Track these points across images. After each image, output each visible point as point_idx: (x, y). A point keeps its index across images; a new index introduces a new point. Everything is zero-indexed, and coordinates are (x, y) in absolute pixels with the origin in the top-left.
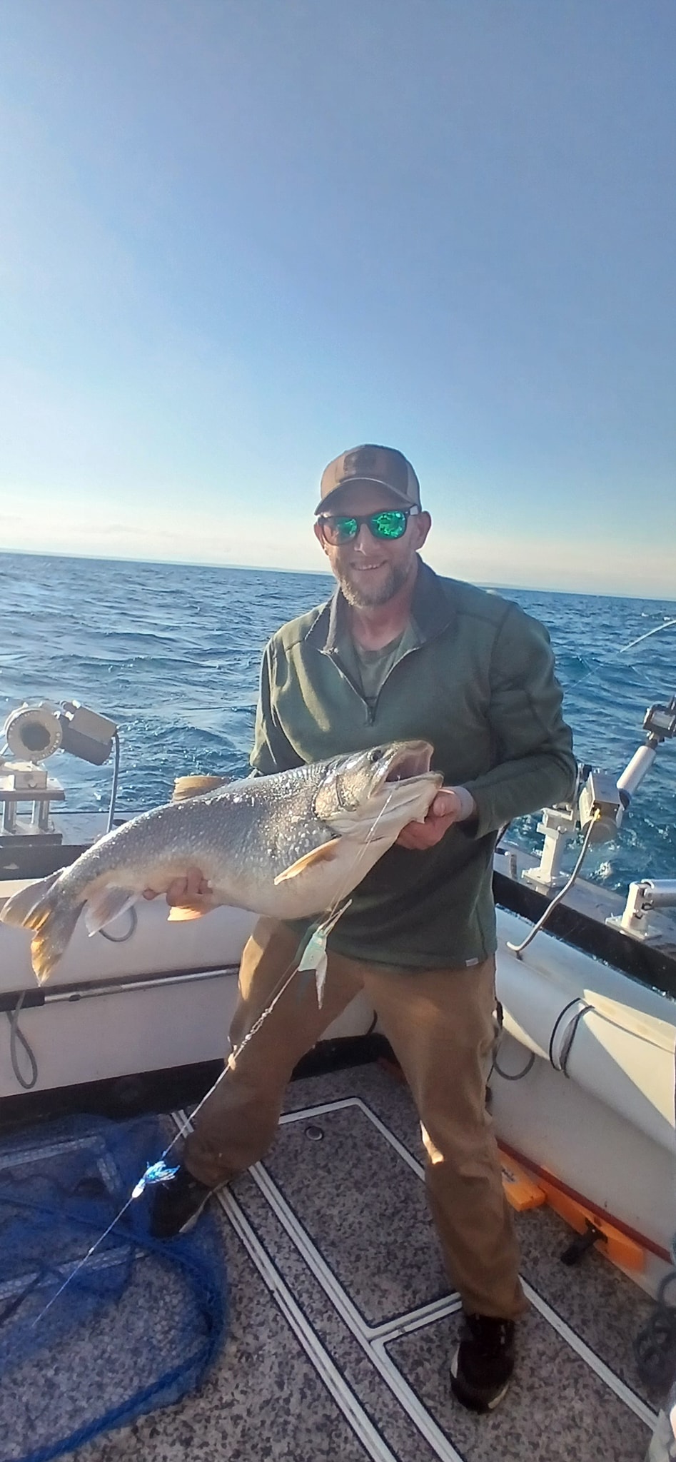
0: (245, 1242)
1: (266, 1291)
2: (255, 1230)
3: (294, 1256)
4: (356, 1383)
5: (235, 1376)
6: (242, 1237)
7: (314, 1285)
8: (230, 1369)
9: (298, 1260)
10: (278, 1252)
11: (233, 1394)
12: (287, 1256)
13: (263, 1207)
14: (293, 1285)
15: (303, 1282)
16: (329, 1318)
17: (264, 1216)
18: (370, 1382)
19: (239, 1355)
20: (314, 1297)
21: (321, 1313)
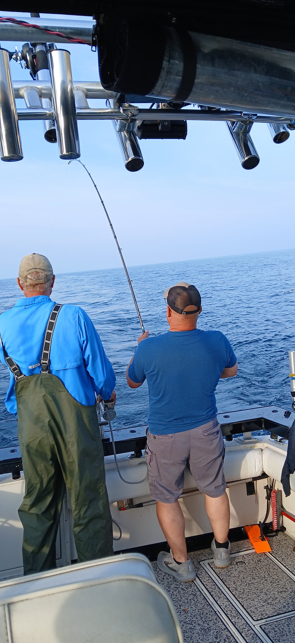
0: (206, 597)
1: (213, 611)
2: (210, 593)
3: (226, 600)
4: (247, 637)
5: (199, 635)
6: (205, 595)
7: (233, 608)
8: (197, 634)
9: (227, 601)
10: (219, 599)
11: (198, 640)
12: (222, 600)
13: (214, 585)
14: (224, 608)
15: (229, 608)
16: (238, 618)
17: (214, 588)
18: (252, 637)
19: (201, 629)
20: (232, 612)
21: (235, 617)
